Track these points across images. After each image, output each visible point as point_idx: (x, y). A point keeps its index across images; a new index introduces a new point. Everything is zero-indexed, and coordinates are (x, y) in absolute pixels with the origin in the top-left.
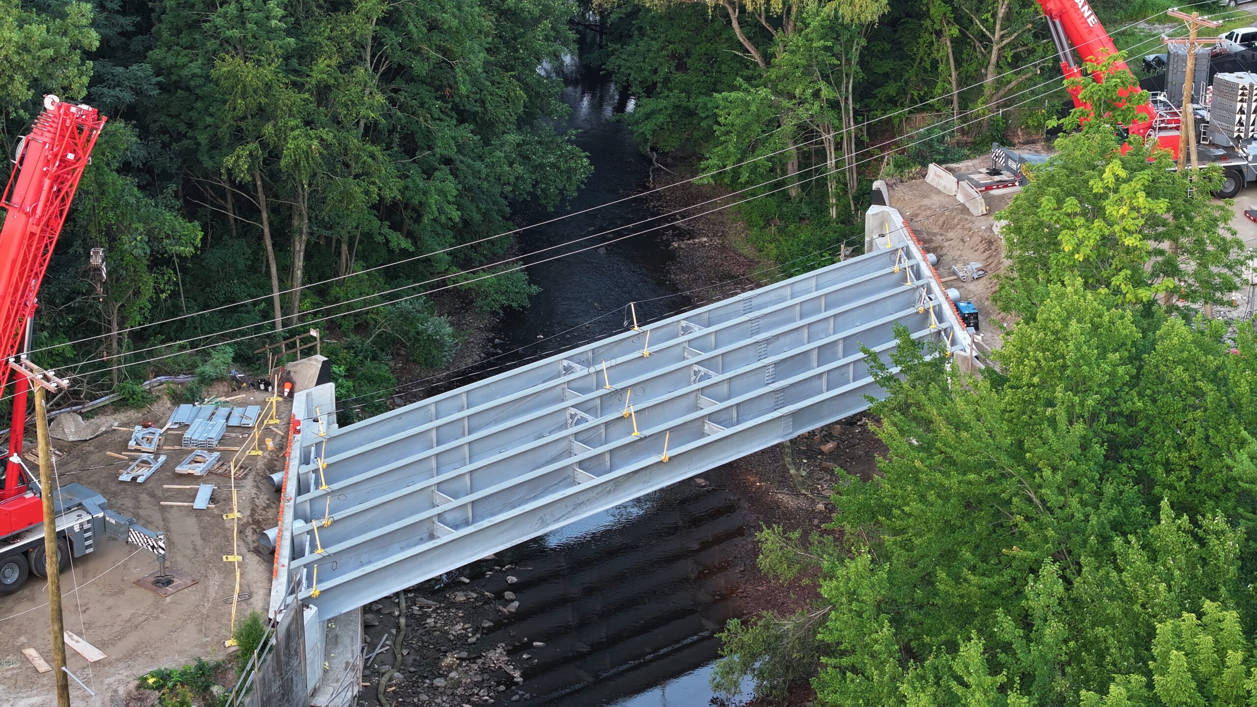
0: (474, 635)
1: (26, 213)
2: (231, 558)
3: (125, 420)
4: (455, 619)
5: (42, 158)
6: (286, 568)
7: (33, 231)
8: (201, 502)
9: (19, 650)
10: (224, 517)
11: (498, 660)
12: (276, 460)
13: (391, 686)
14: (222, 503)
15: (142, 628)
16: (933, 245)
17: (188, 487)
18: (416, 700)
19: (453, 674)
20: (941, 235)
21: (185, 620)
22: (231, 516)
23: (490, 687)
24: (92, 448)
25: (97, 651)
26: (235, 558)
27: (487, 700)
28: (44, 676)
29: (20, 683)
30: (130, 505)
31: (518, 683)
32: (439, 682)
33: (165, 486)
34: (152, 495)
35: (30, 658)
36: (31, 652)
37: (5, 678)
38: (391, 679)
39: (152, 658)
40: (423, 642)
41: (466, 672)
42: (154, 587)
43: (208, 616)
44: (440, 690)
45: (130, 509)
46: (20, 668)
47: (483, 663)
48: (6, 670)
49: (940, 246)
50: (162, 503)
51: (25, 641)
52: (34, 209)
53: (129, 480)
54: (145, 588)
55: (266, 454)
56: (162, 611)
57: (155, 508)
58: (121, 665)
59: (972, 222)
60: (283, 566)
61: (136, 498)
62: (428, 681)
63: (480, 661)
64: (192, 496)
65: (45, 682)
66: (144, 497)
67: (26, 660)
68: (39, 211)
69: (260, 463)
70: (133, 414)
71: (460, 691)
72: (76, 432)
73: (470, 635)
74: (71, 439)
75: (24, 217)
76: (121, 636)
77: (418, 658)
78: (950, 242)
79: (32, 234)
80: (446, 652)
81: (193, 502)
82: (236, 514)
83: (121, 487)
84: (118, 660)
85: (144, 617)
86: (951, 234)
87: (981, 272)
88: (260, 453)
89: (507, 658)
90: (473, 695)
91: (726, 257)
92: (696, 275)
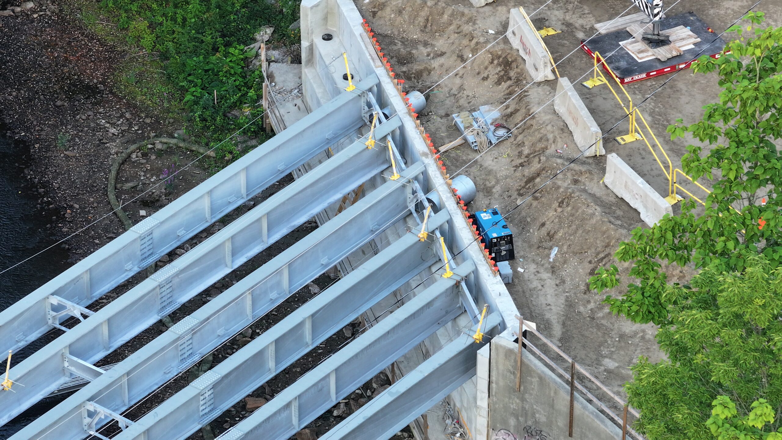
16: (416, 67)
20: (426, 44)
49: (426, 69)
59: (472, 20)
78: (441, 60)
86: (440, 44)
87: (501, 132)
91: (69, 43)
92: (29, 89)
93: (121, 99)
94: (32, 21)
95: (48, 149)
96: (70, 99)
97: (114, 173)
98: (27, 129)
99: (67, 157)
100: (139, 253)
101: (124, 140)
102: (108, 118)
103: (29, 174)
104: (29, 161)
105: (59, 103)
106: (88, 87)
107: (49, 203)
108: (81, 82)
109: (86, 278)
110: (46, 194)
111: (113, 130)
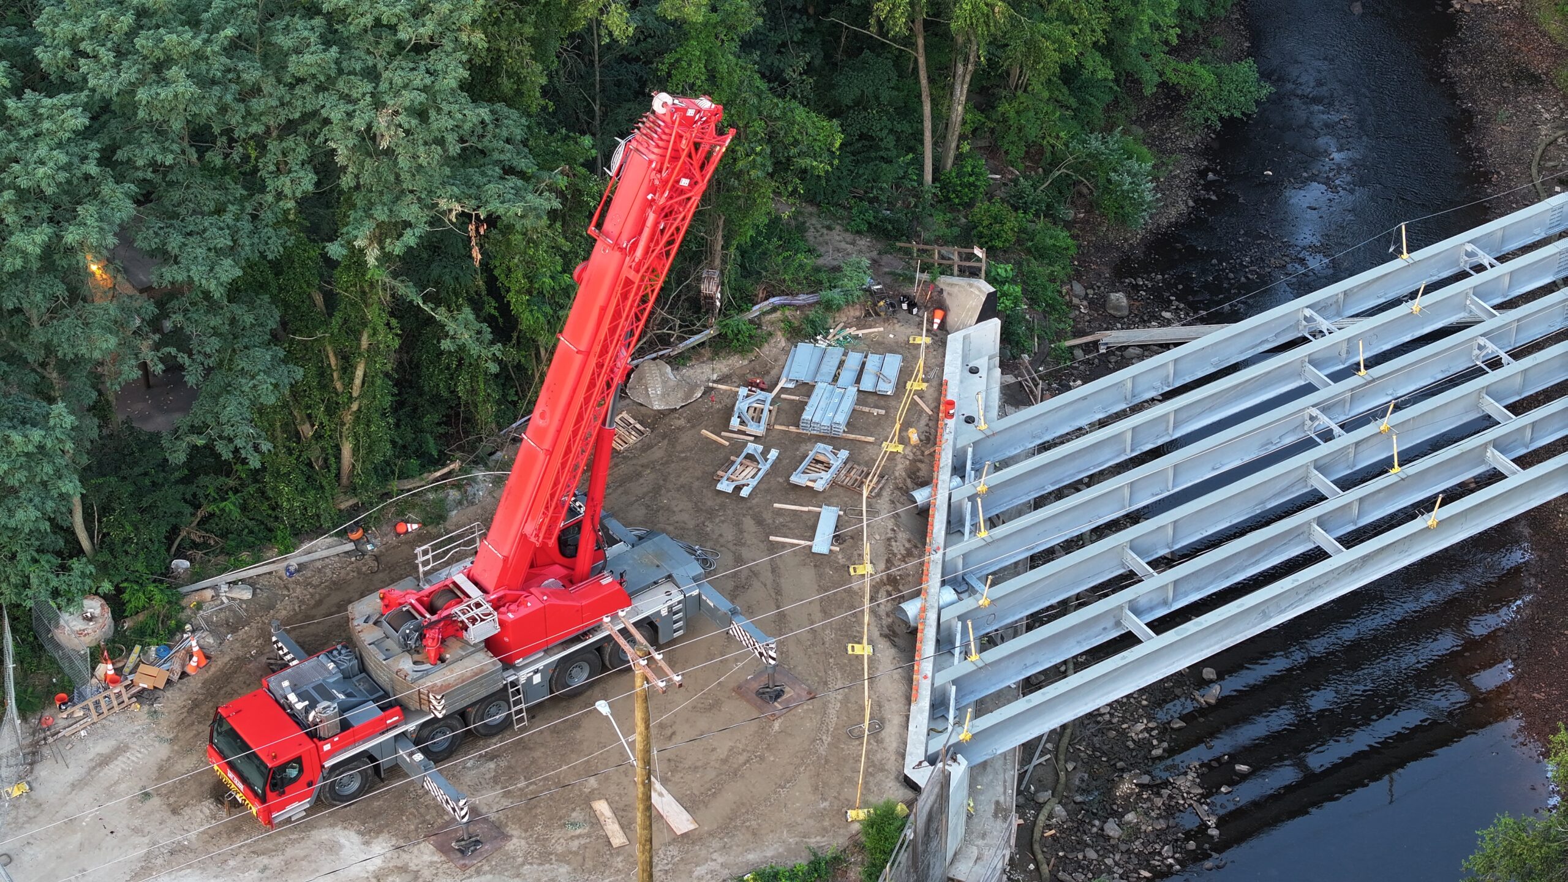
0: (1160, 741)
1: (621, 249)
2: (858, 650)
3: (725, 370)
4: (1136, 710)
5: (646, 181)
6: (929, 681)
7: (631, 277)
8: (822, 543)
9: (587, 801)
10: (851, 570)
11: (1188, 793)
12: (921, 461)
13: (1049, 827)
14: (849, 542)
15: (742, 776)
17: (805, 509)
18: (1080, 856)
19: (1130, 817)
21: (797, 767)
22: (861, 570)
23: (1176, 841)
24: (682, 422)
25: (685, 816)
26: (863, 650)
27: (1171, 866)
28: (618, 854)
29: (589, 864)
30: (730, 538)
31: (1212, 837)
32: (1112, 829)
33: (776, 505)
34: (760, 522)
35: (602, 819)
36: (602, 807)
37: (571, 852)
38: (1050, 816)
39: (754, 834)
40: (1094, 750)
41: (1146, 814)
42: (759, 702)
43: (827, 761)
44: (1112, 842)
45: (730, 545)
46: (589, 835)
47: (1170, 797)
48: (572, 838)
50: (772, 538)
51: (596, 786)
52: (634, 246)
53: (730, 490)
54: (748, 701)
55: (909, 449)
56: (769, 747)
57: (762, 545)
58: (716, 844)
60: (926, 677)
61: (738, 525)
62: (1097, 823)
63: (1165, 792)
64: (810, 531)
65: (620, 866)
66: (749, 524)
67: (595, 822)
68: (639, 253)
69: (900, 467)
70: (735, 362)
71: (1137, 845)
72: (663, 395)
73: (1155, 742)
74: (656, 407)
75: (617, 255)
76: (713, 791)
77: (1086, 776)
79: (628, 282)
80: (1122, 770)
81: (812, 538)
82: (866, 569)
83: (719, 500)
84: (711, 834)
85: (745, 756)
88: (900, 448)
89: (1200, 791)
90: (1154, 853)
91: (1524, 36)
92: (1482, 69)
93: (1559, 90)
94: (1497, 12)
95: (1488, 121)
96: (1515, 82)
97: (1540, 151)
98: (1474, 102)
99: (1503, 130)
100: (1548, 222)
101: (1554, 125)
102: (1545, 105)
103: (1468, 139)
104: (1471, 128)
105: (1505, 84)
106: (1533, 75)
107: (1480, 166)
108: (1527, 70)
109: (1500, 234)
110: (1479, 158)
111: (1547, 115)
